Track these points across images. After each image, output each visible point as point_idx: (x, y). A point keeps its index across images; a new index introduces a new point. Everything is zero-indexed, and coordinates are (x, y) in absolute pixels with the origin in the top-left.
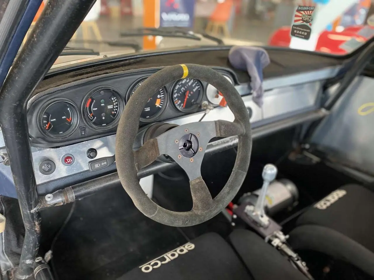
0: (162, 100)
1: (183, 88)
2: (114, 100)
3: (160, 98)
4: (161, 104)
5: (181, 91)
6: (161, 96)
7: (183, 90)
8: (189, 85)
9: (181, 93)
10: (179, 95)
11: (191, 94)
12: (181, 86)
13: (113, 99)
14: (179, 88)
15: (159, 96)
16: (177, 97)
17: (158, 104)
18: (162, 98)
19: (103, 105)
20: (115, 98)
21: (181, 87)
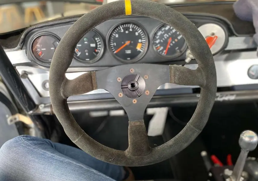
0: (143, 45)
1: (166, 35)
2: (98, 40)
3: (141, 42)
4: (142, 49)
5: (164, 37)
6: (143, 41)
7: (166, 36)
8: (173, 32)
9: (163, 39)
10: (162, 41)
11: (175, 41)
12: (163, 32)
13: (96, 39)
14: (161, 34)
15: (140, 41)
16: (160, 43)
17: (138, 48)
18: (143, 43)
19: (86, 43)
20: (98, 38)
21: (164, 34)
